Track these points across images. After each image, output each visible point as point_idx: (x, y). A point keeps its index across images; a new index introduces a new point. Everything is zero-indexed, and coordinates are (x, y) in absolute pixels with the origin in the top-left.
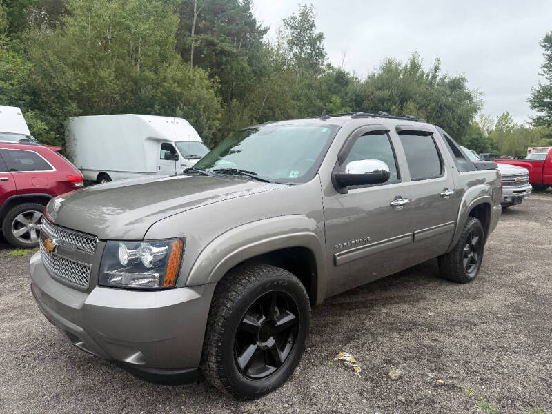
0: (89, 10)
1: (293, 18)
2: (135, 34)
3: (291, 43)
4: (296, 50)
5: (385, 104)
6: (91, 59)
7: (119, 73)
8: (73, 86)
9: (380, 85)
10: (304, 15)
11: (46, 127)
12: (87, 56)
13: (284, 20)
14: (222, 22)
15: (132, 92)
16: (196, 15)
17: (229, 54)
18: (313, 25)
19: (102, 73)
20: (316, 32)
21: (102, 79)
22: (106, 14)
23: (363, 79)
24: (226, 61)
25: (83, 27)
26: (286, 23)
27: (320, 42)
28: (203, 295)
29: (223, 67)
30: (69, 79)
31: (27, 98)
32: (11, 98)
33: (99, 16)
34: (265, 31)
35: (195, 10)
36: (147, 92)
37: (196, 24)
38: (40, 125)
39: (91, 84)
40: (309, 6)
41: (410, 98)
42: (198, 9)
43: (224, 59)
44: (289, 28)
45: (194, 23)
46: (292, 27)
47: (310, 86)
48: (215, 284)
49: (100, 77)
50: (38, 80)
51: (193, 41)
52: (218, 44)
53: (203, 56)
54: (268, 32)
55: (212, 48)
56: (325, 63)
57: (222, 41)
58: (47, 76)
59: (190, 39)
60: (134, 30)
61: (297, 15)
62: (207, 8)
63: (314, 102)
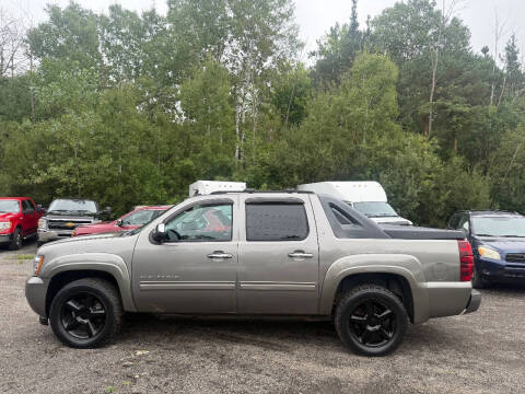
16: (434, 83)
17: (460, 114)
35: (433, 80)
37: (435, 92)
42: (436, 77)
43: (455, 119)
45: (432, 91)
52: (450, 106)
57: (456, 103)
62: (445, 75)
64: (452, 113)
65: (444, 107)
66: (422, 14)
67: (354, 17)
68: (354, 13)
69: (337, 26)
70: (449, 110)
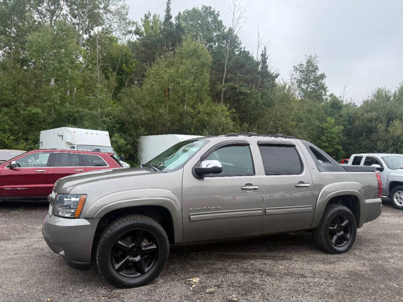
0: (157, 74)
1: (301, 65)
2: (182, 86)
3: (300, 82)
4: (304, 86)
5: (373, 122)
6: (156, 103)
7: (172, 110)
8: (143, 119)
9: (369, 109)
10: (309, 62)
11: (125, 143)
12: (154, 101)
13: (294, 67)
14: (241, 74)
15: (178, 121)
16: (226, 71)
17: (245, 94)
18: (317, 69)
19: (161, 111)
20: (319, 73)
21: (161, 115)
22: (166, 76)
23: (359, 104)
24: (243, 98)
25: (153, 85)
26: (296, 69)
27: (323, 80)
28: (92, 223)
29: (240, 102)
30: (142, 114)
31: (118, 126)
32: (109, 126)
33: (163, 78)
34: (277, 76)
35: (225, 68)
36: (187, 120)
37: (226, 77)
38: (122, 141)
39: (154, 117)
40: (313, 56)
41: (396, 117)
42: (227, 67)
43: (242, 97)
44: (298, 72)
45: (224, 76)
46: (301, 71)
47: (310, 111)
48: (100, 219)
49: (160, 113)
50: (125, 116)
51: (222, 87)
52: (238, 88)
53: (227, 96)
54: (279, 76)
55: (234, 91)
56: (328, 93)
57: (241, 86)
58: (130, 113)
59: (220, 86)
60: (181, 84)
61: (304, 62)
62: (233, 66)
63: (313, 122)
64: (240, 93)
65: (235, 88)
66: (210, 20)
67: (168, 10)
68: (168, 7)
69: (150, 14)
70: (238, 91)
